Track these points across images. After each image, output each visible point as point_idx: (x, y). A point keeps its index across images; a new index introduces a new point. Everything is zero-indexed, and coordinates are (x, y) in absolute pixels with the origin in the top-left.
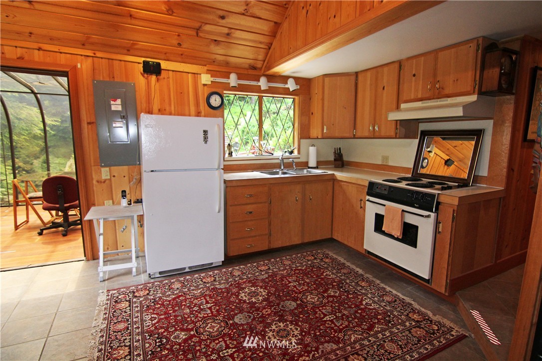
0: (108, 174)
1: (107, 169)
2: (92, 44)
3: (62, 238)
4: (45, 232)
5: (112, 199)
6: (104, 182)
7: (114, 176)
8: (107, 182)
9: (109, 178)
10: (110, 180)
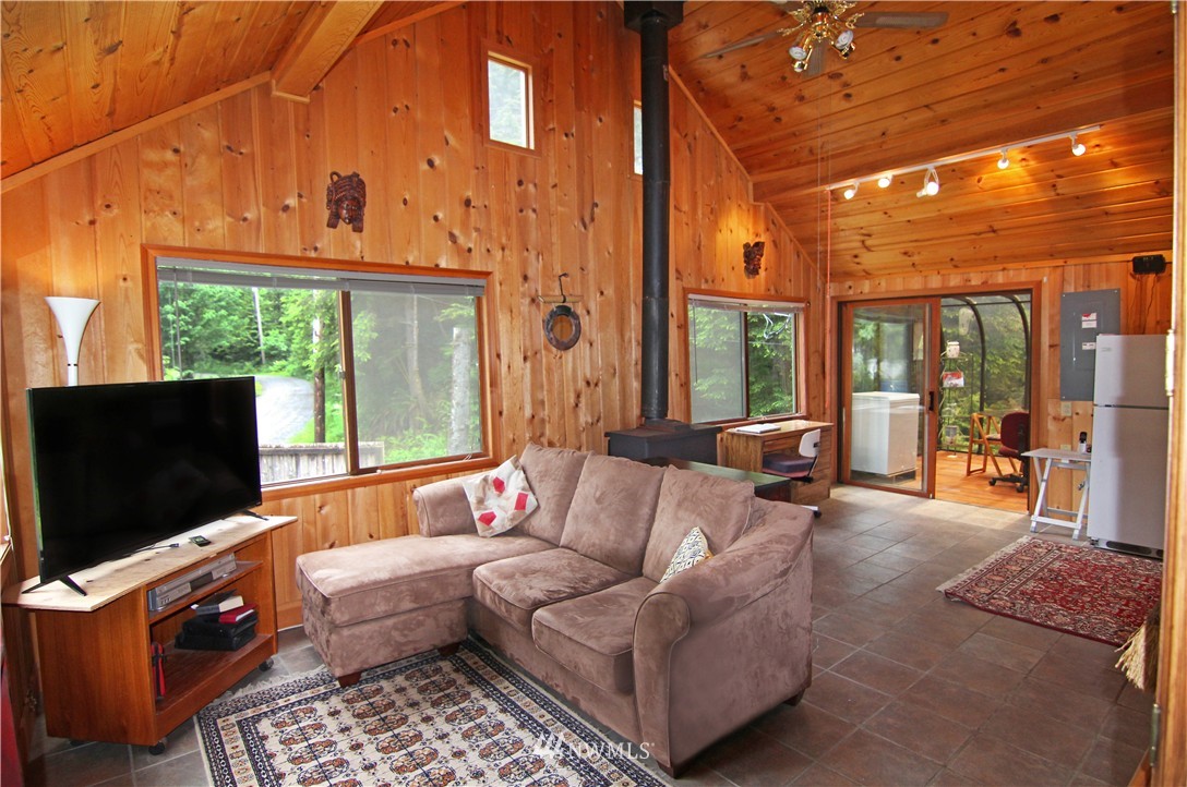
0: (1070, 410)
1: (1069, 403)
2: (1060, 252)
3: (1015, 493)
4: (997, 483)
5: (1072, 444)
6: (1063, 420)
7: (1077, 414)
8: (1067, 420)
9: (1070, 415)
10: (1071, 417)
